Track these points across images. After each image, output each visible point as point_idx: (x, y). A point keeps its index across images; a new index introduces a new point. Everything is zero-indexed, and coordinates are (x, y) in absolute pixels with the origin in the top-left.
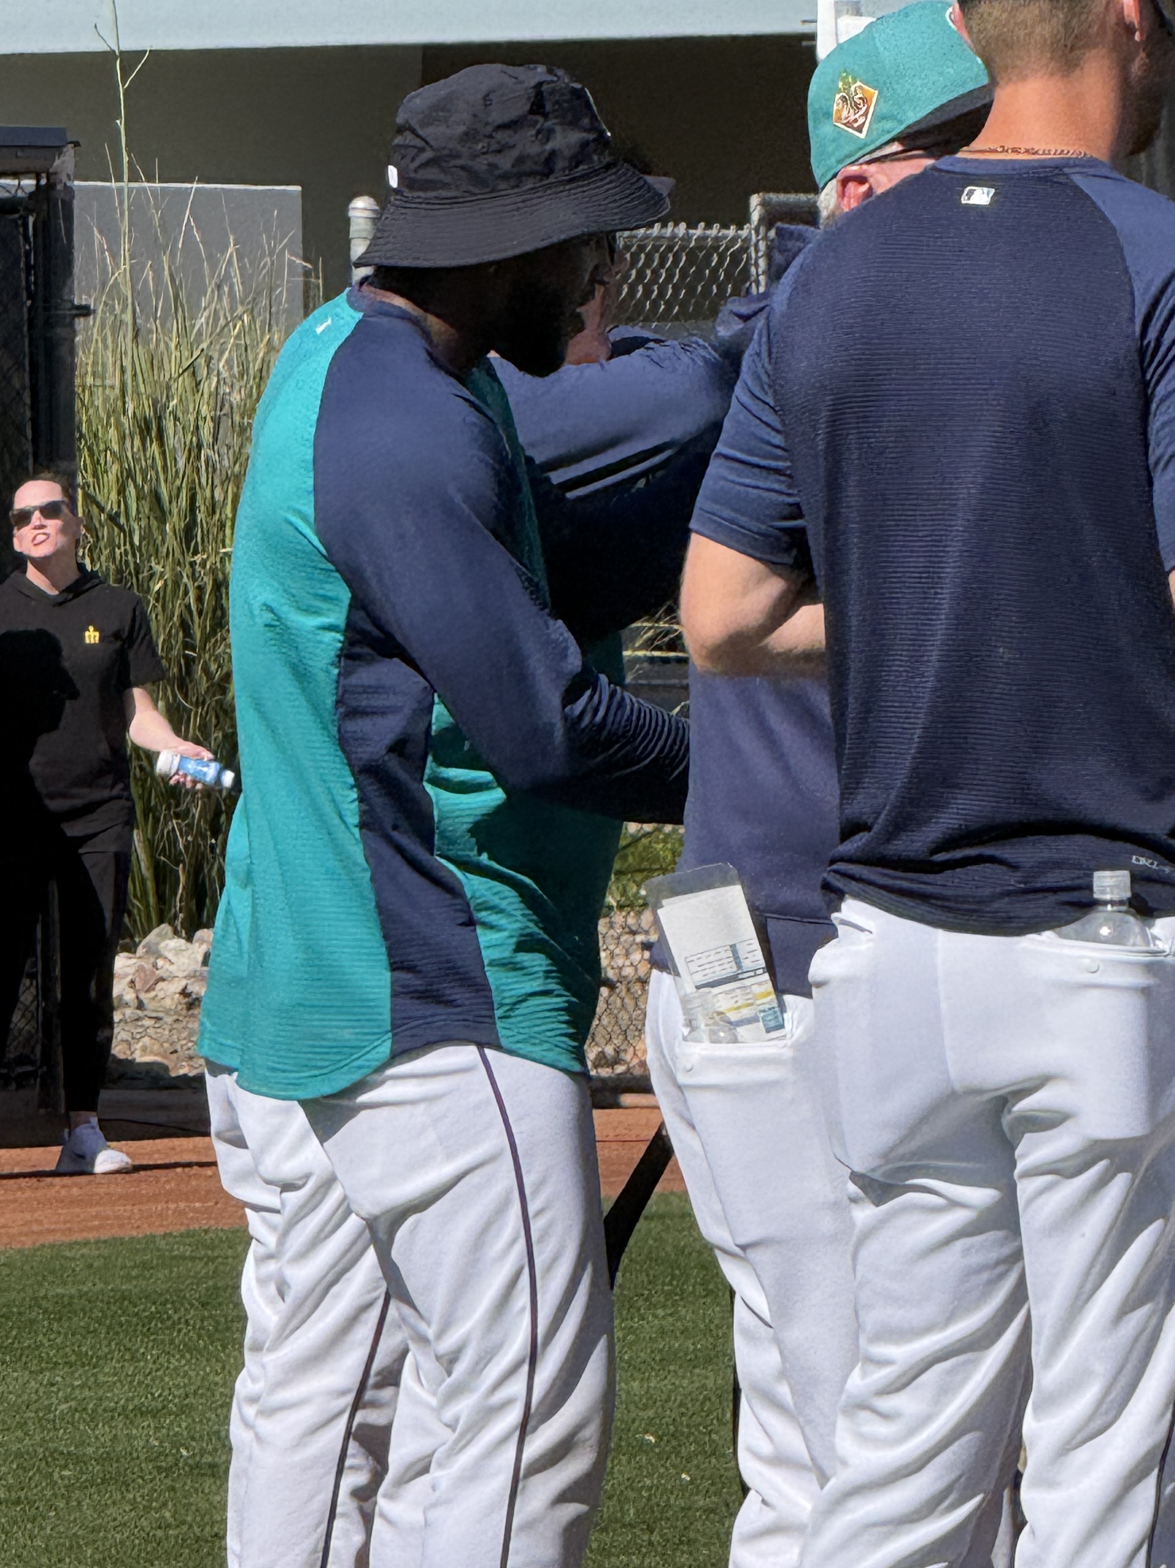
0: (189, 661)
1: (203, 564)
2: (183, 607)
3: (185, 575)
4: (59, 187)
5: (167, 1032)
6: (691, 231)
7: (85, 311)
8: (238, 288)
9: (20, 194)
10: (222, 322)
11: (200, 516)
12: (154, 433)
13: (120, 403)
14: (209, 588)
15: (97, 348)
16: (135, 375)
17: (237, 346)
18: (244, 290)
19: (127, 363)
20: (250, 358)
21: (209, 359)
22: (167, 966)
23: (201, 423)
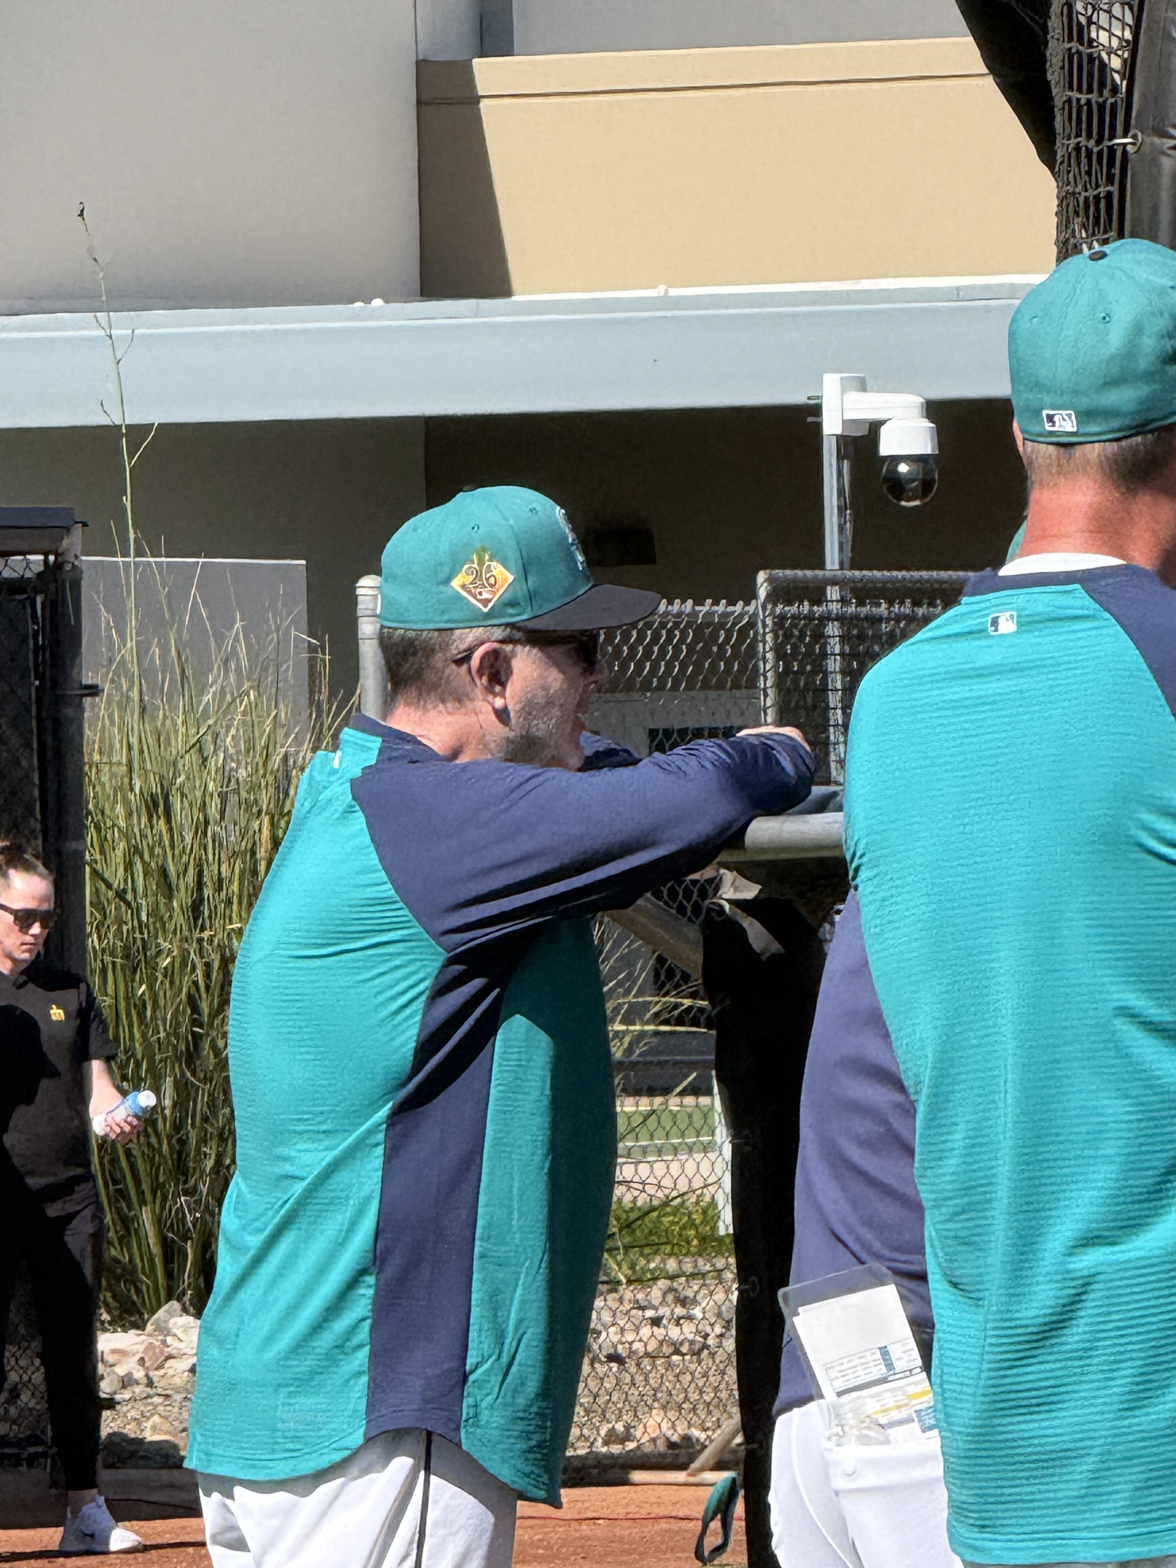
0: (197, 1038)
1: (211, 940)
2: (190, 983)
3: (192, 952)
4: (68, 567)
5: (176, 1410)
6: (698, 608)
7: (94, 690)
8: (244, 663)
9: (28, 575)
10: (229, 698)
11: (207, 892)
12: (161, 809)
13: (126, 780)
14: (216, 965)
15: (103, 727)
16: (141, 752)
17: (244, 723)
18: (251, 666)
19: (134, 741)
20: (257, 735)
21: (216, 737)
22: (176, 1344)
23: (208, 799)
